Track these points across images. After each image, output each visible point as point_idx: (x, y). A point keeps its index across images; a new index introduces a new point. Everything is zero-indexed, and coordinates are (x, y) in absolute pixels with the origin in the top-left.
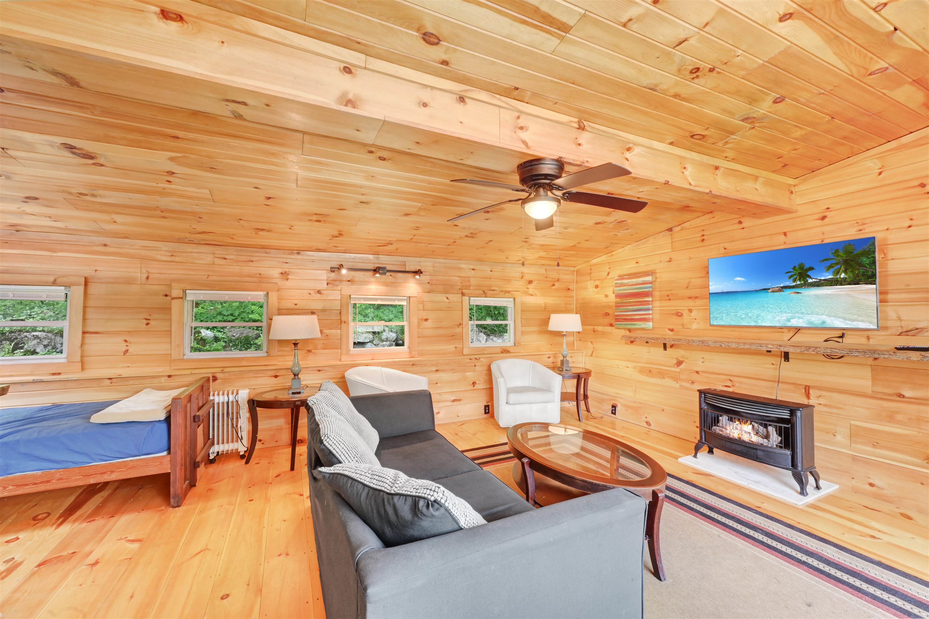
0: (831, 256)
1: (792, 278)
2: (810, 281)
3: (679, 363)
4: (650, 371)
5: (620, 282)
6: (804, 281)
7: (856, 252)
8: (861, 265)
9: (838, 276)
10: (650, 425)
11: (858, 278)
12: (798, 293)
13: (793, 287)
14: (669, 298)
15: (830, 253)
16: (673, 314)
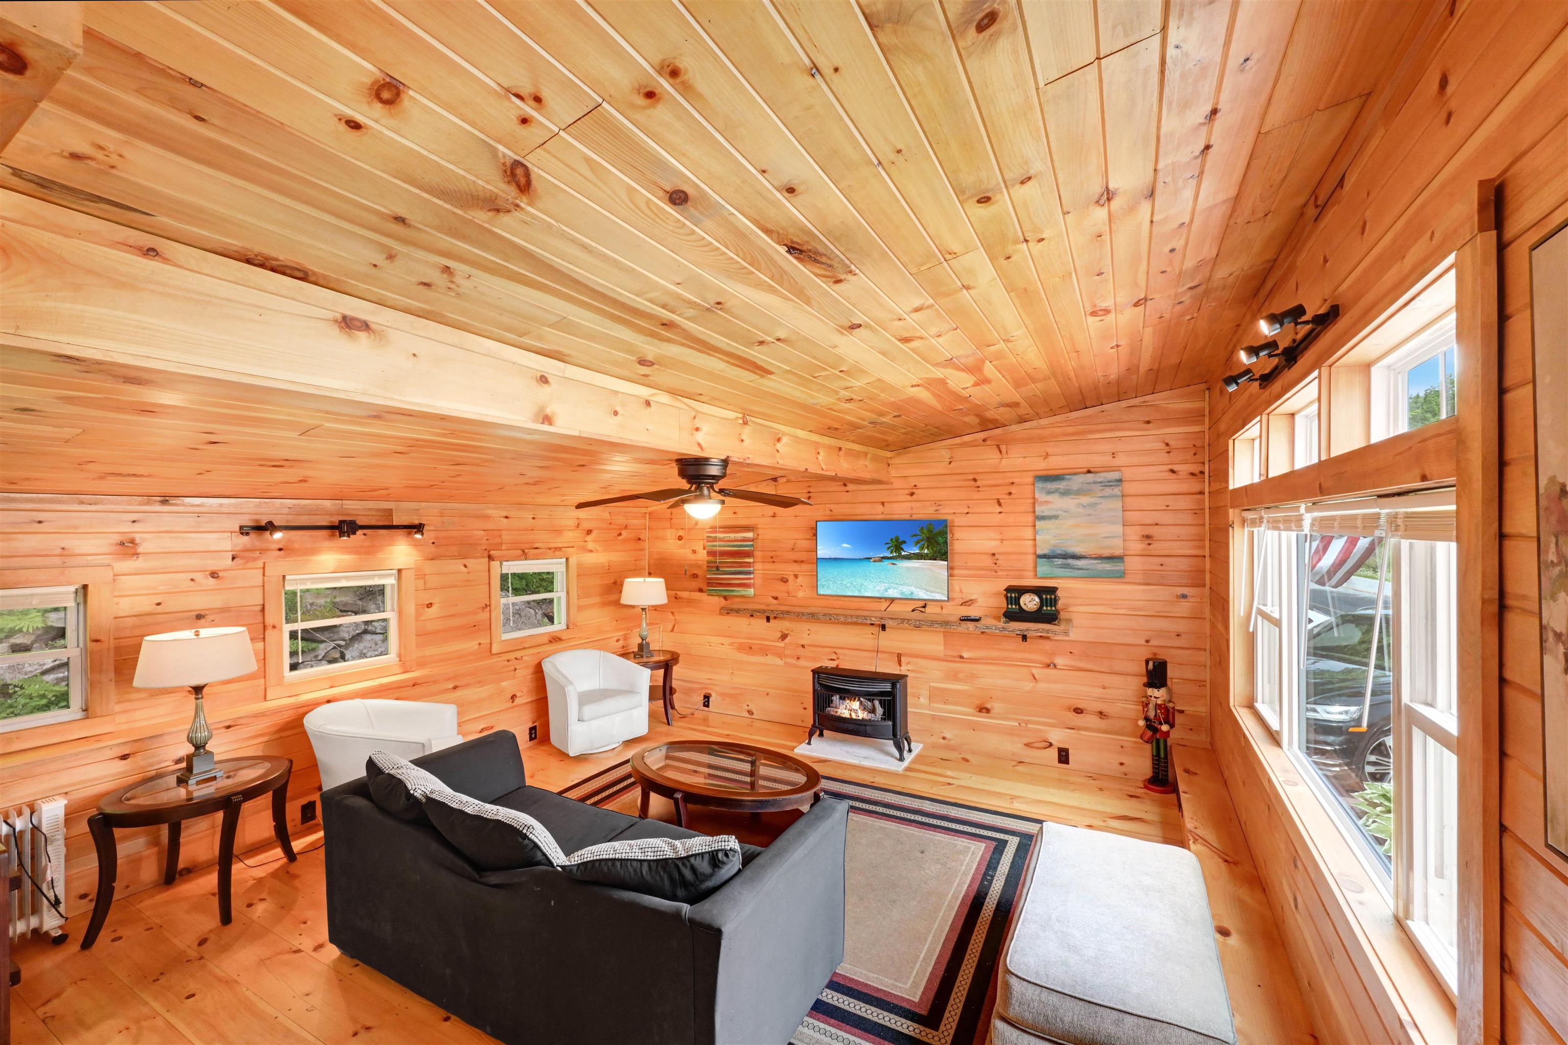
0: (918, 532)
1: (890, 550)
2: (903, 553)
3: (784, 637)
4: (751, 647)
6: (899, 553)
7: (935, 532)
8: (938, 544)
9: (923, 551)
11: (935, 554)
13: (890, 558)
14: (772, 560)
15: (918, 529)
16: (778, 580)
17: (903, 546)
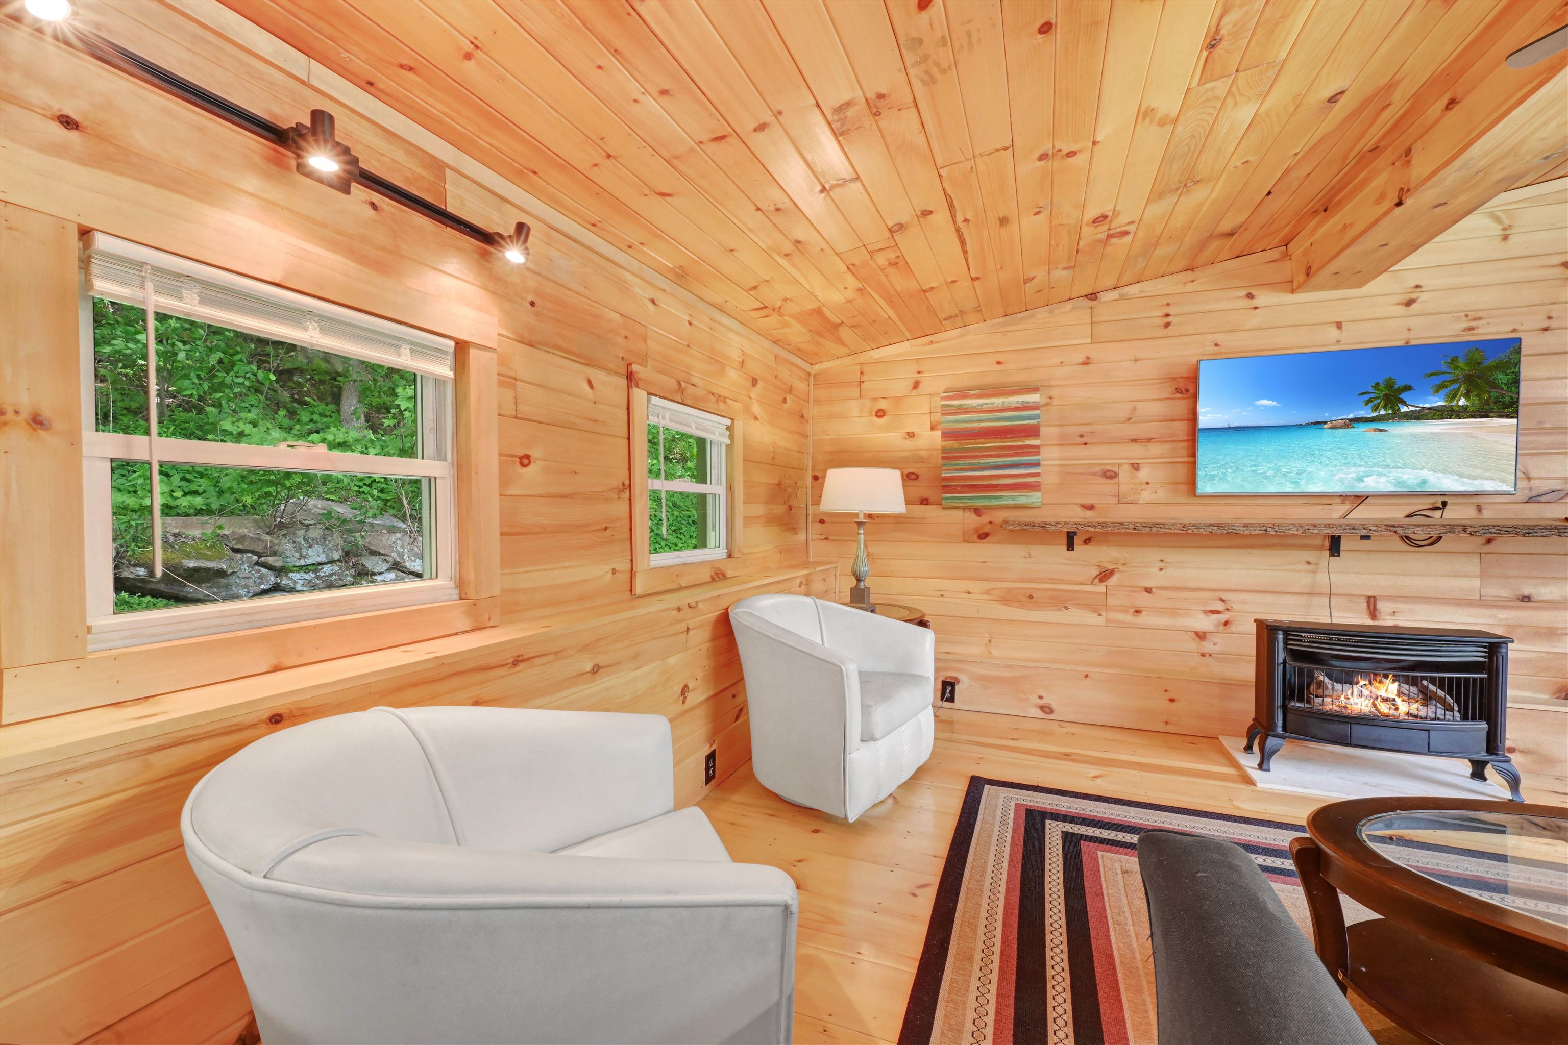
0: (1444, 368)
1: (1371, 405)
2: (1404, 409)
3: (1105, 575)
4: (1031, 597)
5: (956, 402)
6: (1393, 410)
7: (1486, 364)
8: (1494, 385)
9: (1454, 403)
10: (1051, 711)
11: (1487, 407)
12: (1381, 430)
13: (1372, 420)
14: (1083, 440)
15: (1443, 362)
16: (1094, 474)
17: (1403, 396)
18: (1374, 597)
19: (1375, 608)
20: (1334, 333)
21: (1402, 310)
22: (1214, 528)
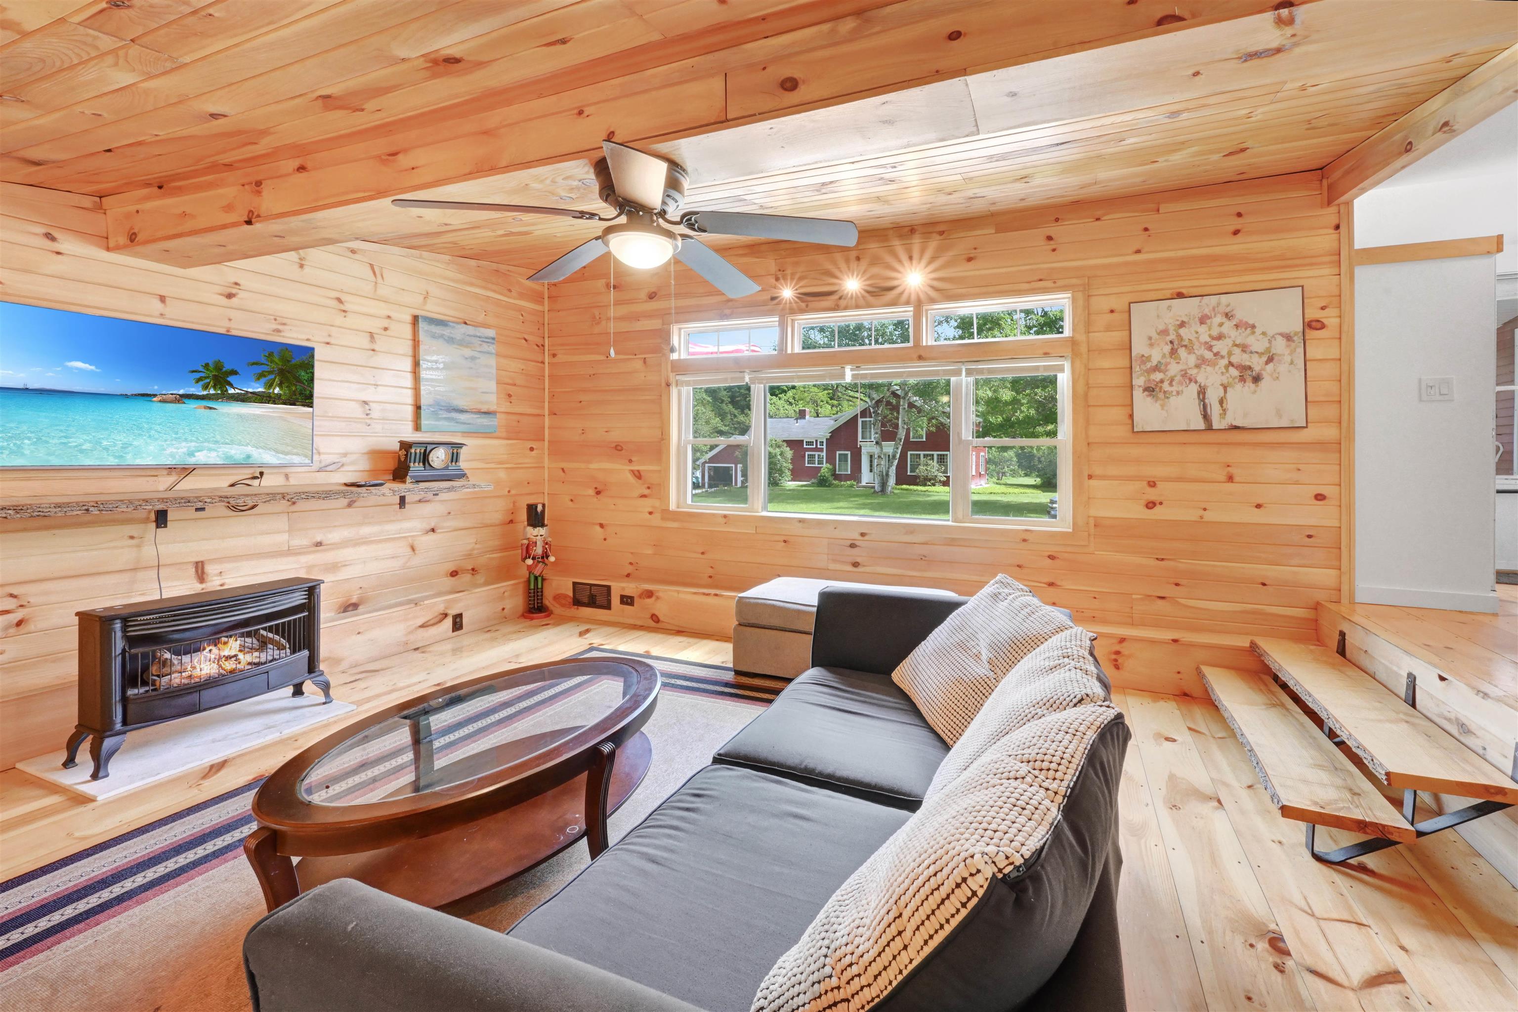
0: (263, 359)
1: (201, 383)
2: (231, 391)
6: (222, 391)
7: (294, 362)
8: (299, 381)
9: (271, 391)
11: (294, 397)
12: (211, 408)
13: (202, 398)
17: (231, 379)
18: (202, 562)
19: (203, 572)
20: (157, 305)
21: (224, 301)
22: (10, 512)
